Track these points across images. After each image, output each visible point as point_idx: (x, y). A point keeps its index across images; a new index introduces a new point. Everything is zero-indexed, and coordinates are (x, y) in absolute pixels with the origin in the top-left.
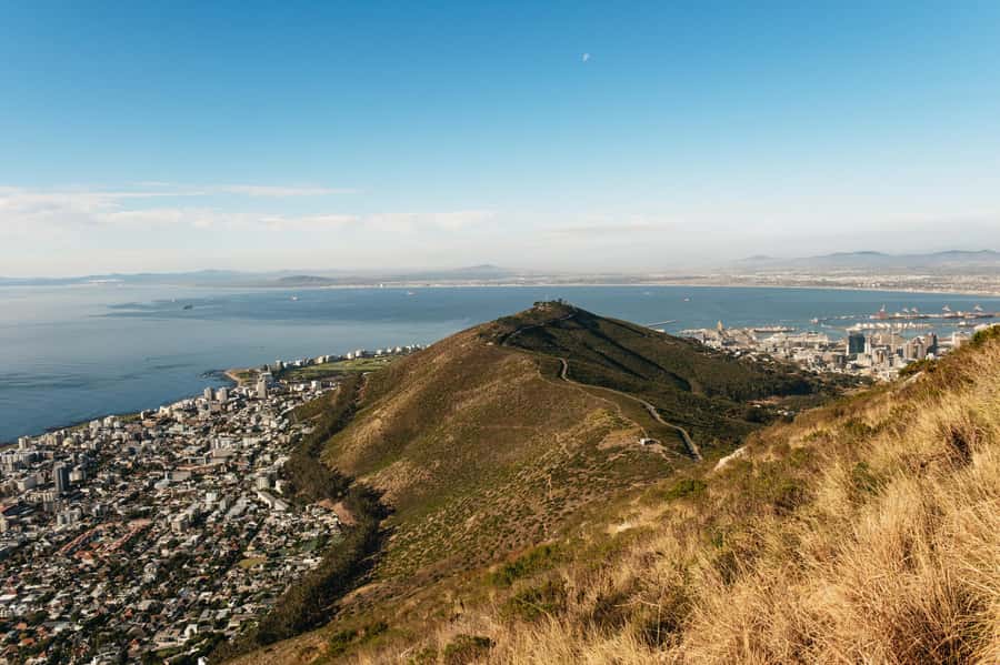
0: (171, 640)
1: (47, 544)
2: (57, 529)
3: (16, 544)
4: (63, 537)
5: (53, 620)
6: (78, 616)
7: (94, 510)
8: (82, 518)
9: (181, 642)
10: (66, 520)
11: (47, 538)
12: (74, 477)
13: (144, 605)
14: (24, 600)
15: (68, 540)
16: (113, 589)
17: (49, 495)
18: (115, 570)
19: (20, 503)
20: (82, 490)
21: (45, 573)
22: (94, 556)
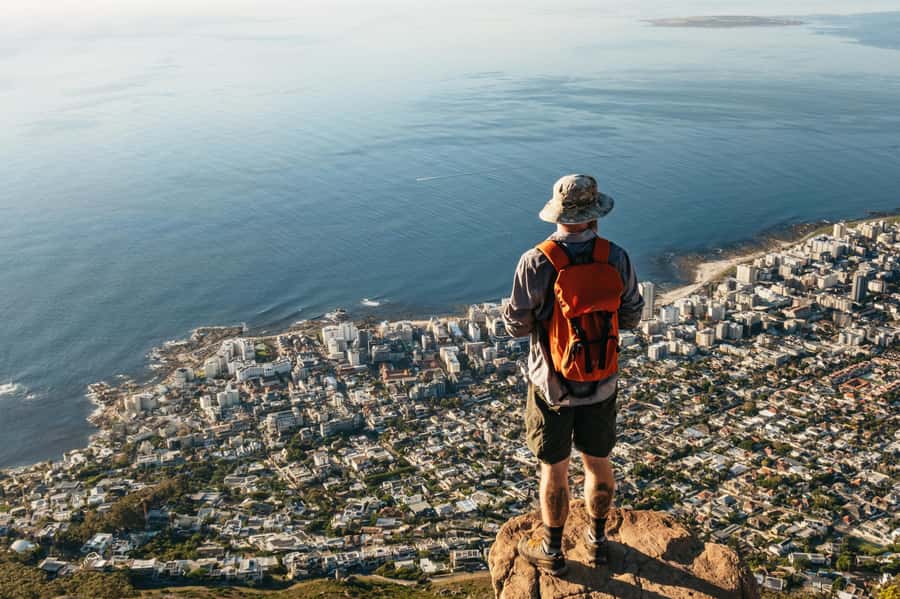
0: (877, 535)
1: (820, 363)
2: (836, 348)
3: (794, 353)
4: (838, 361)
5: (793, 458)
6: (815, 465)
7: (877, 337)
8: (864, 342)
9: (886, 542)
10: (848, 341)
11: (824, 356)
12: (874, 286)
13: (876, 478)
14: (779, 423)
15: (842, 365)
16: (858, 446)
17: (842, 304)
18: (869, 422)
19: (813, 305)
20: (877, 306)
21: (808, 398)
22: (856, 395)
